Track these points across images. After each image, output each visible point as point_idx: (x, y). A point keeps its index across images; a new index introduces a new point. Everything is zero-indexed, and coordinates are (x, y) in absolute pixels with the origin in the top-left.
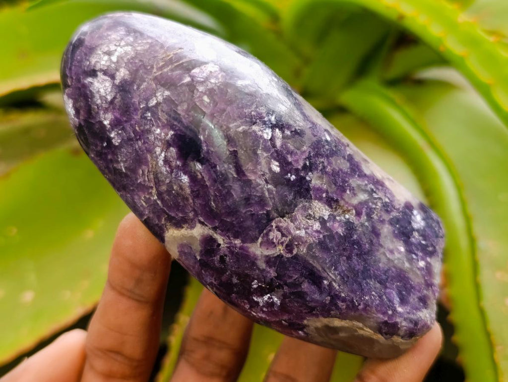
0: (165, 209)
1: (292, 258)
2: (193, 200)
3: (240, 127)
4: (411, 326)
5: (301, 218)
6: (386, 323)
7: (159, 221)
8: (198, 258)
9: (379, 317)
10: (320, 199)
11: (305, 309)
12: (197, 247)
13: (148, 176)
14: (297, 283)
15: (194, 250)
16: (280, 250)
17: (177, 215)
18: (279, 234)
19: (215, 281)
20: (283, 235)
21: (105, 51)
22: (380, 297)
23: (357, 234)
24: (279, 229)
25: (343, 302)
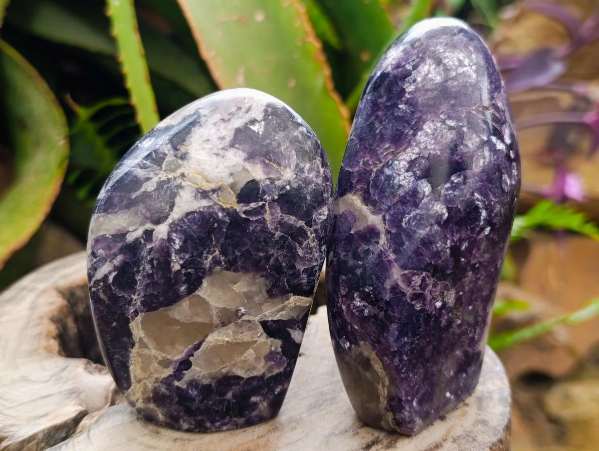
0: (371, 183)
1: (408, 303)
2: (398, 202)
3: (478, 201)
4: (407, 420)
5: (438, 289)
6: (400, 400)
7: (356, 183)
8: (352, 232)
9: (401, 393)
10: (457, 293)
11: (374, 337)
12: (360, 226)
13: (388, 154)
14: (392, 319)
15: (356, 225)
16: (409, 291)
17: (374, 195)
18: (419, 283)
19: (344, 256)
20: (420, 286)
21: (459, 58)
22: (416, 384)
23: (446, 335)
24: (423, 280)
25: (399, 360)
